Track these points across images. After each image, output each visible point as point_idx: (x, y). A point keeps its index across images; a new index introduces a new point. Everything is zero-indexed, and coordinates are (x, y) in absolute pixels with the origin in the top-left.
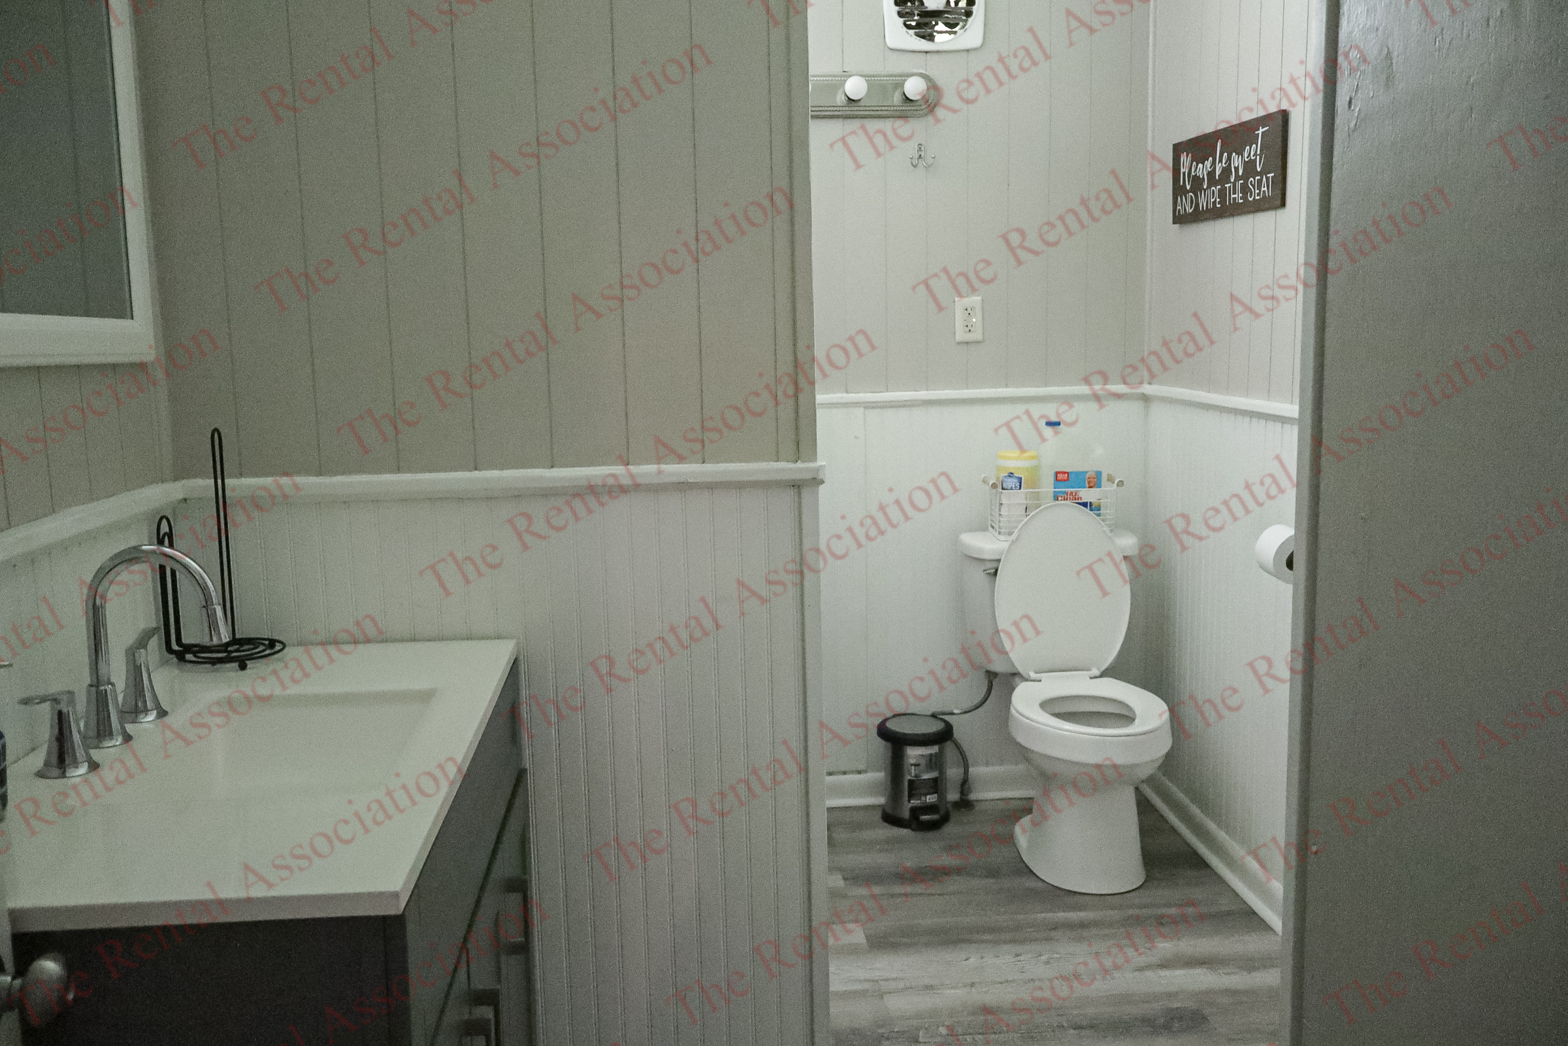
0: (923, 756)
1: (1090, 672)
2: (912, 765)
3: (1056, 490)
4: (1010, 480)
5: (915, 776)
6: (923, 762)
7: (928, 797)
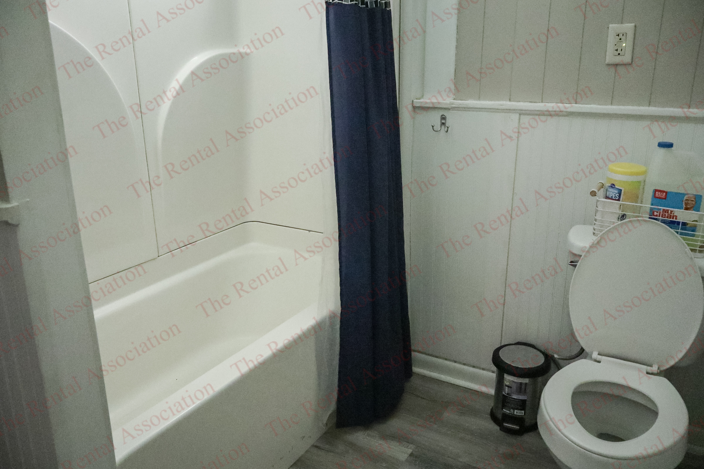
0: (515, 382)
1: (649, 368)
2: (506, 386)
3: (652, 206)
4: (611, 190)
5: (508, 394)
6: (514, 387)
7: (516, 411)
